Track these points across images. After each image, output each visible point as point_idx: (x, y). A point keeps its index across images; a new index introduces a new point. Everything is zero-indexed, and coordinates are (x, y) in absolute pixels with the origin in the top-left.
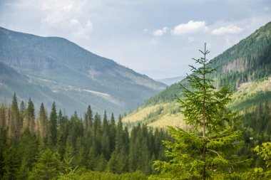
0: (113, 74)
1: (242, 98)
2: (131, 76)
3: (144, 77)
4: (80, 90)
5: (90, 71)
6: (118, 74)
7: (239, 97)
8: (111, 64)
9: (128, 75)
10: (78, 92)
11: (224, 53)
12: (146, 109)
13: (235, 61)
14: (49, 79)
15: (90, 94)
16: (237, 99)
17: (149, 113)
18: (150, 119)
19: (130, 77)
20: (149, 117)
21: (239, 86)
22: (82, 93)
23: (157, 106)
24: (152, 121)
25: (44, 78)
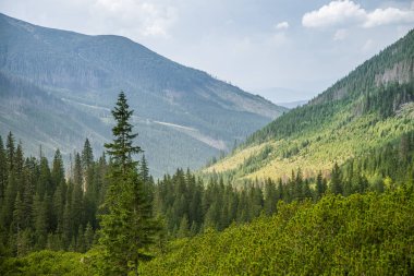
0: (207, 96)
1: (402, 128)
2: (236, 98)
3: (258, 98)
4: (148, 122)
5: (167, 91)
6: (213, 95)
7: (396, 127)
8: (201, 79)
9: (229, 96)
10: (145, 125)
11: (381, 53)
12: (246, 151)
13: (396, 65)
14: (99, 106)
15: (165, 128)
16: (393, 130)
17: (248, 157)
18: (250, 167)
19: (234, 100)
20: (248, 164)
21: (398, 108)
22: (153, 126)
23: (263, 145)
24: (252, 171)
25: (90, 104)
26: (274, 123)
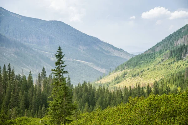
0: (98, 49)
2: (111, 50)
3: (121, 50)
4: (71, 60)
6: (101, 48)
7: (184, 64)
8: (96, 41)
9: (108, 49)
11: (177, 31)
12: (115, 74)
13: (184, 37)
14: (50, 52)
15: (79, 63)
16: (182, 66)
17: (116, 76)
18: (117, 81)
20: (116, 80)
21: (184, 56)
22: (73, 62)
23: (123, 71)
24: (118, 83)
25: (46, 51)
26: (128, 61)
